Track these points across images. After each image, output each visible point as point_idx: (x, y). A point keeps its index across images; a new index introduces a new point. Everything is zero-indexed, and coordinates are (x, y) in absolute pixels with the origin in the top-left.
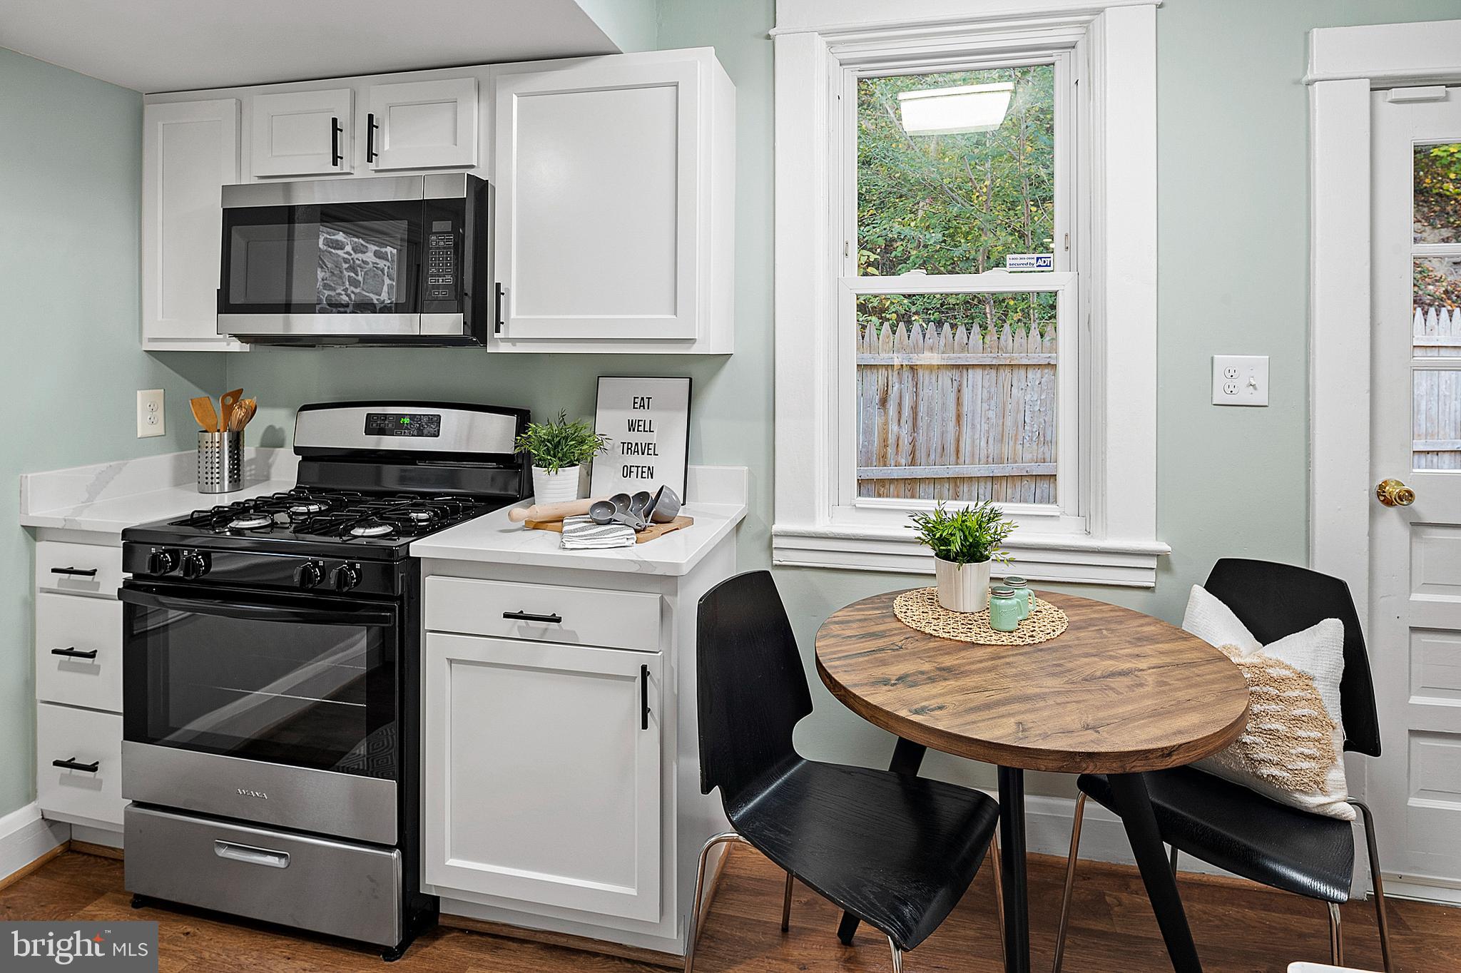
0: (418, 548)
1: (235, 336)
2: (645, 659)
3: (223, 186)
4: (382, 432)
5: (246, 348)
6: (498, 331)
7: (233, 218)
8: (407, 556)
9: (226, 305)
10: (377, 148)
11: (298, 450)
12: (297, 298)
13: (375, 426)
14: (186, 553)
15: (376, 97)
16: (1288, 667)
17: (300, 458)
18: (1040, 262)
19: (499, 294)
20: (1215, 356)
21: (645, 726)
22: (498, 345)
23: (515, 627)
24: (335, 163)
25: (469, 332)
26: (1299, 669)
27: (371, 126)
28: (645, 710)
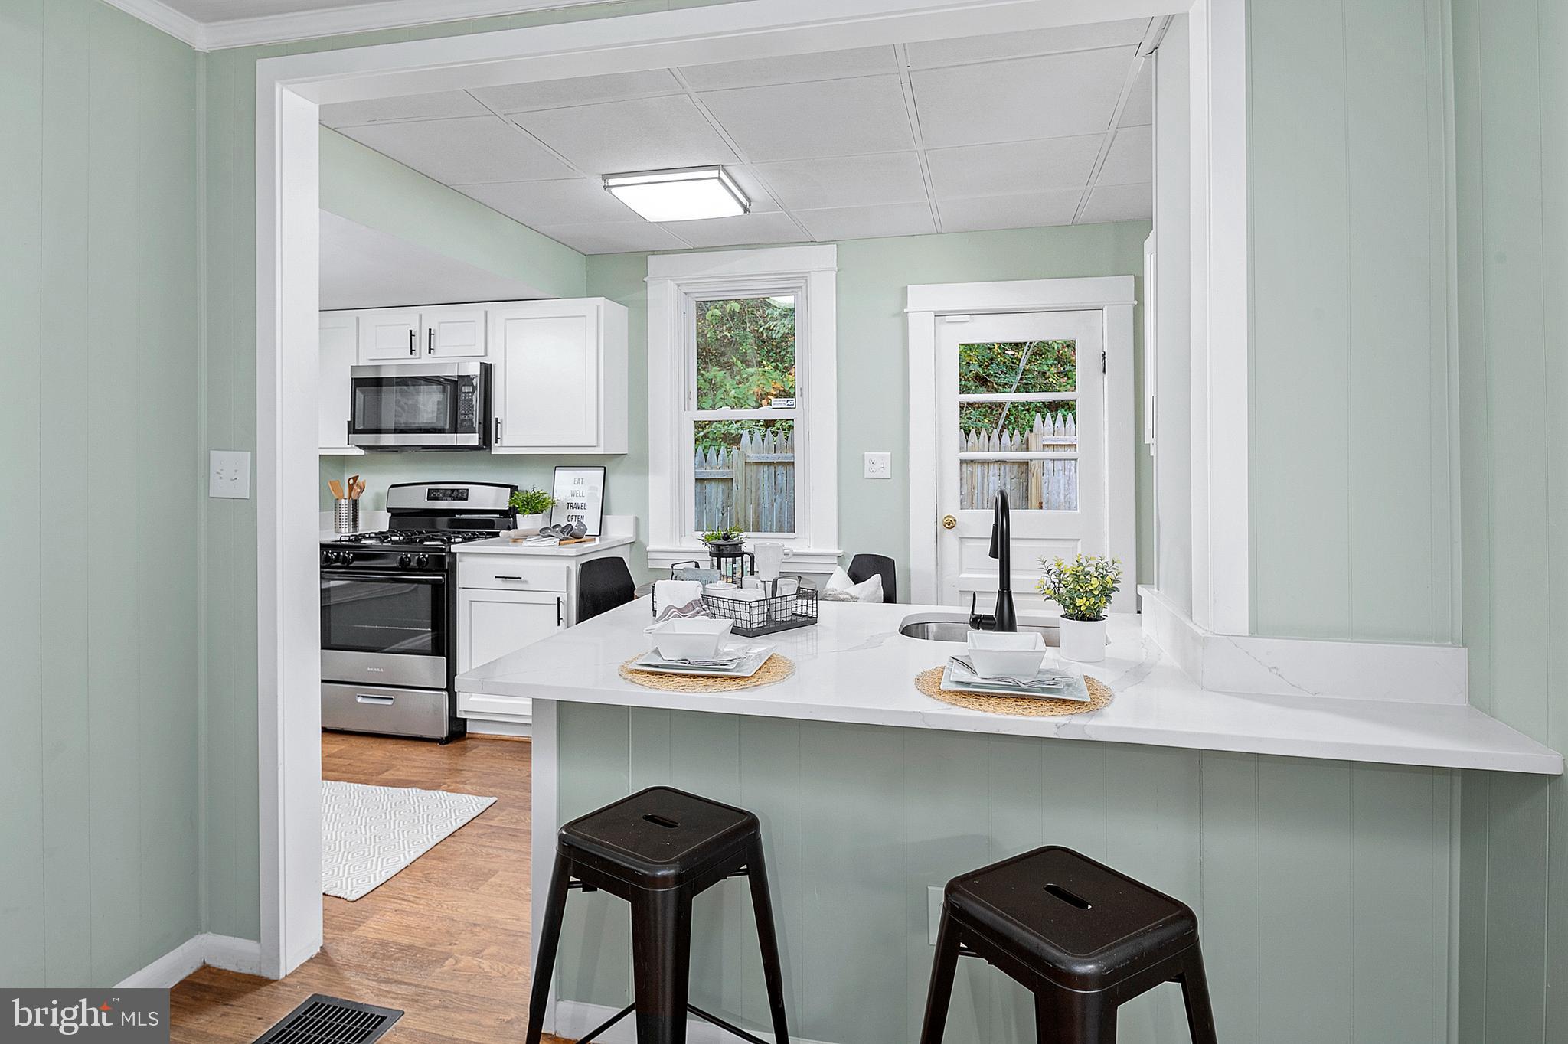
0: (454, 548)
1: (357, 446)
2: (559, 595)
3: (352, 367)
4: (437, 499)
5: (362, 452)
6: (496, 442)
7: (358, 383)
8: (450, 552)
9: (352, 429)
10: (434, 346)
11: (389, 510)
12: (384, 426)
13: (432, 496)
14: (342, 554)
15: (433, 317)
16: (848, 594)
17: (390, 514)
18: (789, 403)
19: (497, 423)
20: (866, 453)
21: (559, 624)
22: (497, 449)
23: (499, 583)
24: (411, 354)
25: (482, 443)
26: (853, 594)
27: (430, 334)
28: (559, 619)
